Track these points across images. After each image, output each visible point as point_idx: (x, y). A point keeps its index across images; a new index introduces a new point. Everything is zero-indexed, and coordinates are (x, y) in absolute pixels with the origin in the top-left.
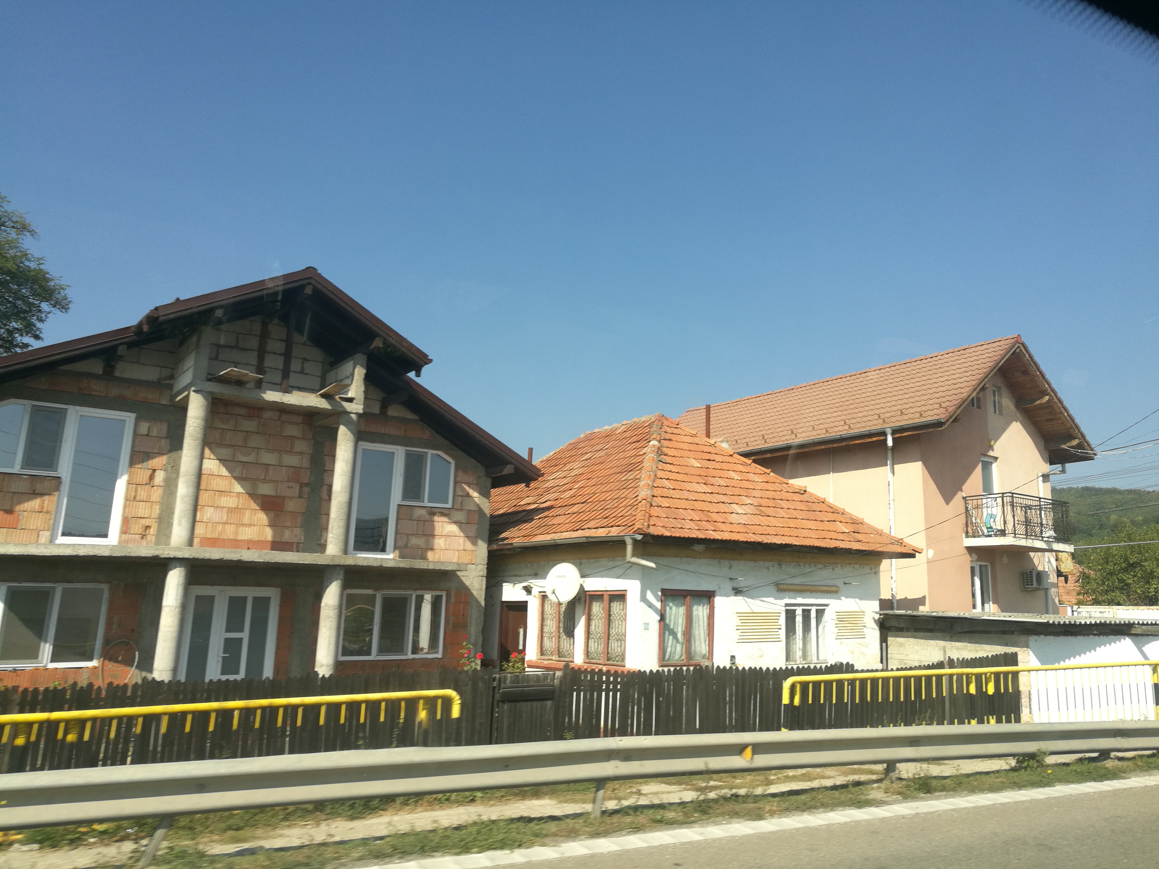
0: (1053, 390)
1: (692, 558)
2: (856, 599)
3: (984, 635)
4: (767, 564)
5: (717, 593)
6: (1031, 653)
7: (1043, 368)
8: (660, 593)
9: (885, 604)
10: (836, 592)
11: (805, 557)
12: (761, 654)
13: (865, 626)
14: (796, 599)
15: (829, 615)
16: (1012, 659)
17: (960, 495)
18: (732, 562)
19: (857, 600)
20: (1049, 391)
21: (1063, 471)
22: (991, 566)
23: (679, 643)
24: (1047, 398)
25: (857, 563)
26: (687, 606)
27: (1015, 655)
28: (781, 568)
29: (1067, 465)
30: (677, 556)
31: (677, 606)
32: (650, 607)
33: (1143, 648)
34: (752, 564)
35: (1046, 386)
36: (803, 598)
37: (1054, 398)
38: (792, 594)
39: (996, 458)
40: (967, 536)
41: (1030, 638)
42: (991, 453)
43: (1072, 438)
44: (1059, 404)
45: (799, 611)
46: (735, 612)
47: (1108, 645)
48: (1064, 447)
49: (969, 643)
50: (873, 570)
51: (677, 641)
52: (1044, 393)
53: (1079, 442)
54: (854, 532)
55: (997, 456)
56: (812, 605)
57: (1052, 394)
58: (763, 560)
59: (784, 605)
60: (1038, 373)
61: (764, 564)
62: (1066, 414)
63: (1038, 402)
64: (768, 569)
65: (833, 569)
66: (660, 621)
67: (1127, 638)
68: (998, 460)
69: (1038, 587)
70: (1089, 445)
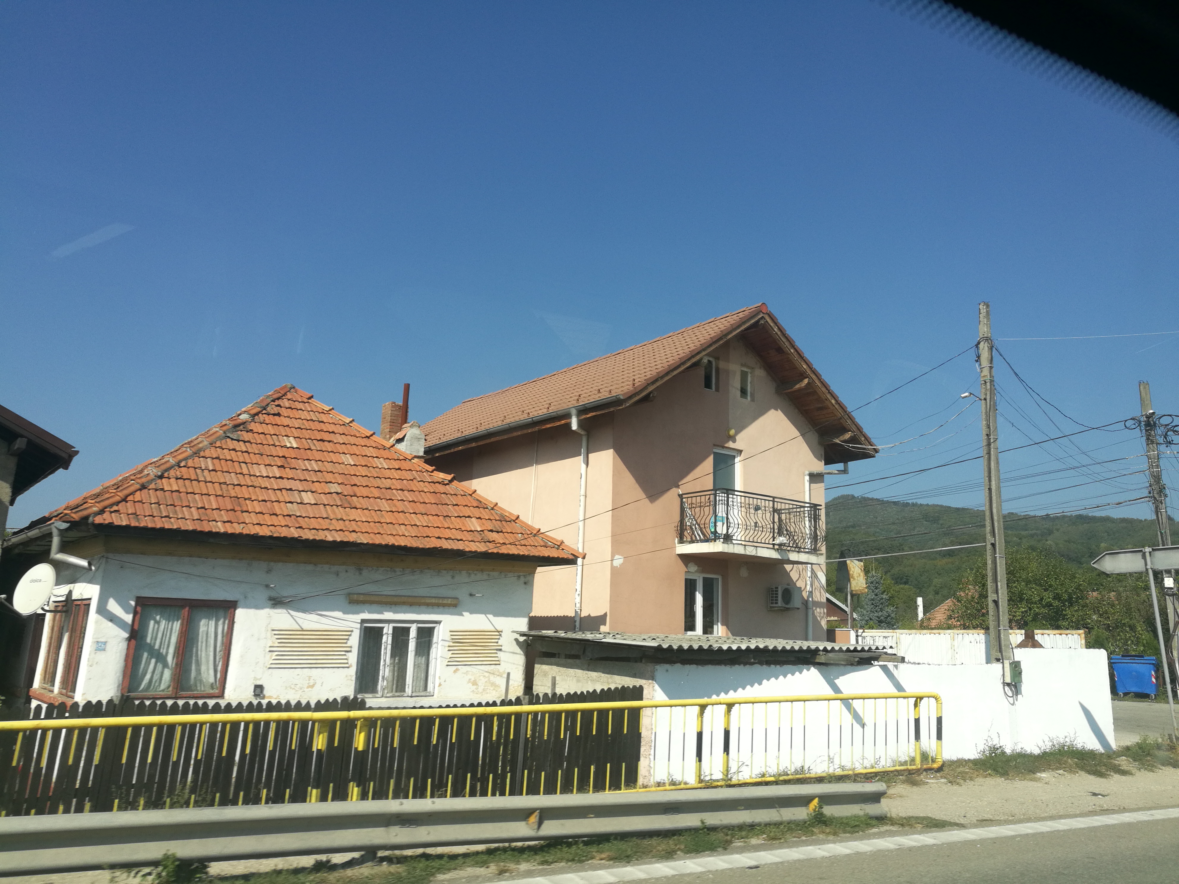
0: (814, 372)
1: (200, 557)
2: (488, 615)
3: (617, 663)
4: (335, 568)
5: (239, 604)
6: (657, 687)
7: (798, 344)
8: (133, 603)
9: (535, 623)
10: (455, 606)
11: (402, 561)
12: (311, 684)
13: (500, 650)
14: (383, 614)
15: (441, 635)
16: (637, 693)
17: (674, 493)
18: (272, 564)
19: (490, 616)
20: (809, 372)
21: (845, 471)
22: (723, 579)
23: (168, 668)
24: (806, 381)
25: (493, 570)
26: (183, 620)
27: (641, 688)
28: (361, 574)
29: (850, 464)
30: (170, 554)
31: (168, 620)
32: (111, 621)
33: (836, 681)
34: (310, 567)
35: (805, 367)
36: (395, 612)
37: (817, 381)
38: (375, 607)
39: (740, 452)
40: (681, 541)
41: (658, 667)
42: (731, 444)
43: (845, 430)
44: (824, 389)
45: (388, 630)
46: (270, 629)
47: (781, 677)
48: (837, 441)
49: (603, 673)
50: (522, 578)
51: (165, 665)
52: (802, 376)
53: (852, 434)
54: (491, 531)
55: (741, 449)
56: (413, 622)
57: (814, 377)
58: (327, 563)
59: (359, 621)
60: (792, 351)
61: (330, 568)
62: (833, 401)
63: (797, 386)
64: (338, 575)
65: (453, 577)
66: (129, 639)
67: (812, 668)
68: (743, 452)
69: (784, 605)
70: (867, 439)
